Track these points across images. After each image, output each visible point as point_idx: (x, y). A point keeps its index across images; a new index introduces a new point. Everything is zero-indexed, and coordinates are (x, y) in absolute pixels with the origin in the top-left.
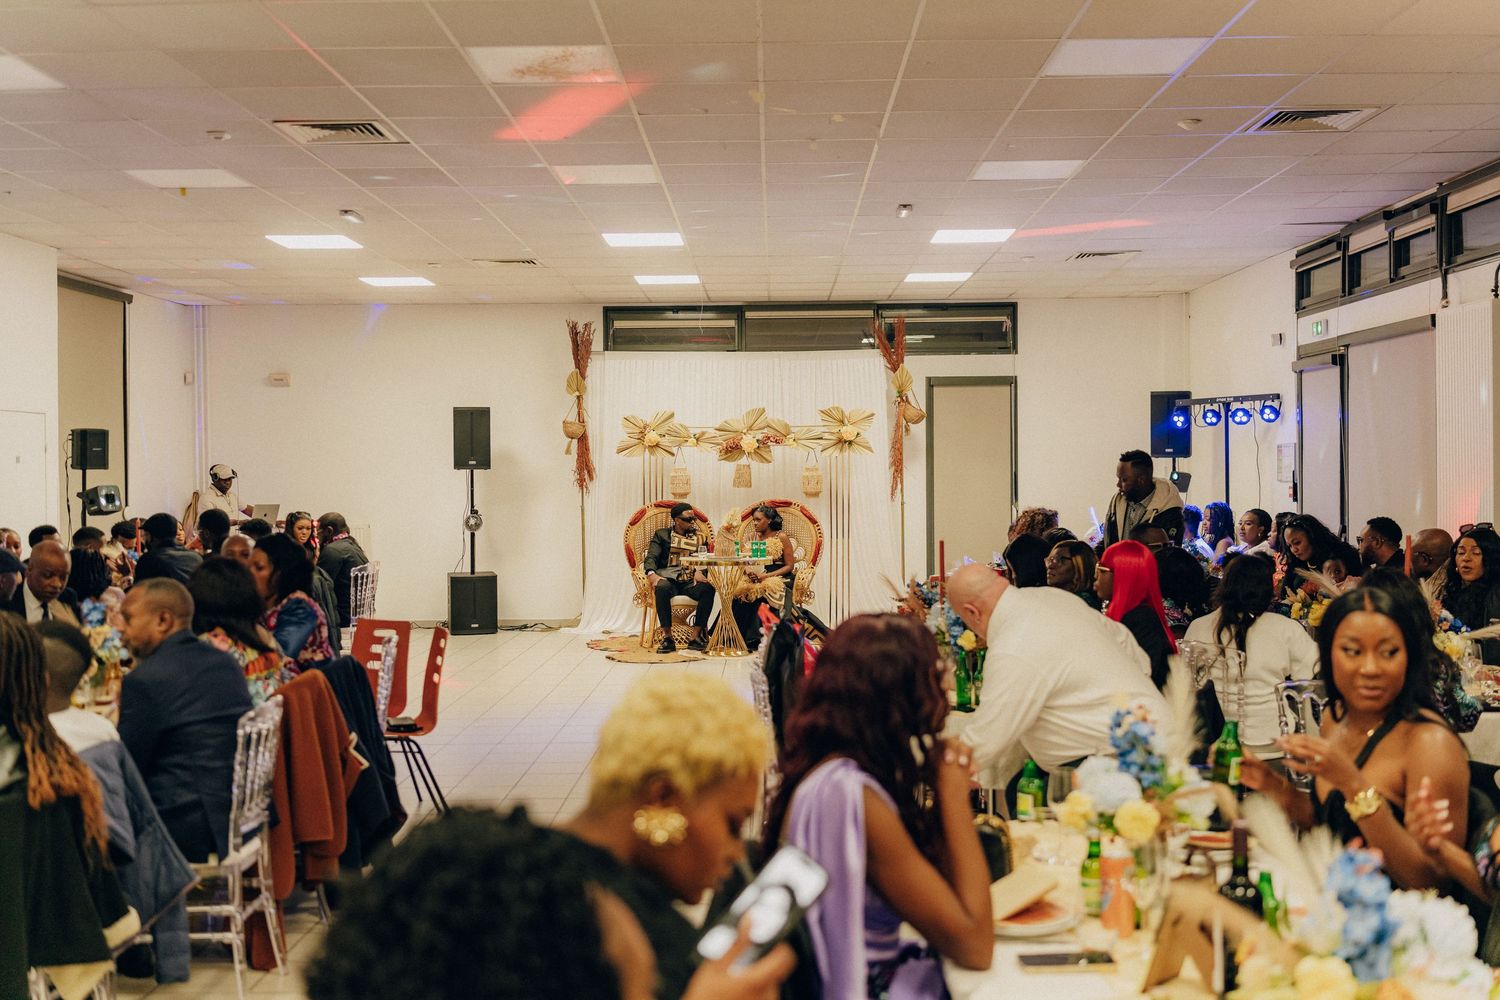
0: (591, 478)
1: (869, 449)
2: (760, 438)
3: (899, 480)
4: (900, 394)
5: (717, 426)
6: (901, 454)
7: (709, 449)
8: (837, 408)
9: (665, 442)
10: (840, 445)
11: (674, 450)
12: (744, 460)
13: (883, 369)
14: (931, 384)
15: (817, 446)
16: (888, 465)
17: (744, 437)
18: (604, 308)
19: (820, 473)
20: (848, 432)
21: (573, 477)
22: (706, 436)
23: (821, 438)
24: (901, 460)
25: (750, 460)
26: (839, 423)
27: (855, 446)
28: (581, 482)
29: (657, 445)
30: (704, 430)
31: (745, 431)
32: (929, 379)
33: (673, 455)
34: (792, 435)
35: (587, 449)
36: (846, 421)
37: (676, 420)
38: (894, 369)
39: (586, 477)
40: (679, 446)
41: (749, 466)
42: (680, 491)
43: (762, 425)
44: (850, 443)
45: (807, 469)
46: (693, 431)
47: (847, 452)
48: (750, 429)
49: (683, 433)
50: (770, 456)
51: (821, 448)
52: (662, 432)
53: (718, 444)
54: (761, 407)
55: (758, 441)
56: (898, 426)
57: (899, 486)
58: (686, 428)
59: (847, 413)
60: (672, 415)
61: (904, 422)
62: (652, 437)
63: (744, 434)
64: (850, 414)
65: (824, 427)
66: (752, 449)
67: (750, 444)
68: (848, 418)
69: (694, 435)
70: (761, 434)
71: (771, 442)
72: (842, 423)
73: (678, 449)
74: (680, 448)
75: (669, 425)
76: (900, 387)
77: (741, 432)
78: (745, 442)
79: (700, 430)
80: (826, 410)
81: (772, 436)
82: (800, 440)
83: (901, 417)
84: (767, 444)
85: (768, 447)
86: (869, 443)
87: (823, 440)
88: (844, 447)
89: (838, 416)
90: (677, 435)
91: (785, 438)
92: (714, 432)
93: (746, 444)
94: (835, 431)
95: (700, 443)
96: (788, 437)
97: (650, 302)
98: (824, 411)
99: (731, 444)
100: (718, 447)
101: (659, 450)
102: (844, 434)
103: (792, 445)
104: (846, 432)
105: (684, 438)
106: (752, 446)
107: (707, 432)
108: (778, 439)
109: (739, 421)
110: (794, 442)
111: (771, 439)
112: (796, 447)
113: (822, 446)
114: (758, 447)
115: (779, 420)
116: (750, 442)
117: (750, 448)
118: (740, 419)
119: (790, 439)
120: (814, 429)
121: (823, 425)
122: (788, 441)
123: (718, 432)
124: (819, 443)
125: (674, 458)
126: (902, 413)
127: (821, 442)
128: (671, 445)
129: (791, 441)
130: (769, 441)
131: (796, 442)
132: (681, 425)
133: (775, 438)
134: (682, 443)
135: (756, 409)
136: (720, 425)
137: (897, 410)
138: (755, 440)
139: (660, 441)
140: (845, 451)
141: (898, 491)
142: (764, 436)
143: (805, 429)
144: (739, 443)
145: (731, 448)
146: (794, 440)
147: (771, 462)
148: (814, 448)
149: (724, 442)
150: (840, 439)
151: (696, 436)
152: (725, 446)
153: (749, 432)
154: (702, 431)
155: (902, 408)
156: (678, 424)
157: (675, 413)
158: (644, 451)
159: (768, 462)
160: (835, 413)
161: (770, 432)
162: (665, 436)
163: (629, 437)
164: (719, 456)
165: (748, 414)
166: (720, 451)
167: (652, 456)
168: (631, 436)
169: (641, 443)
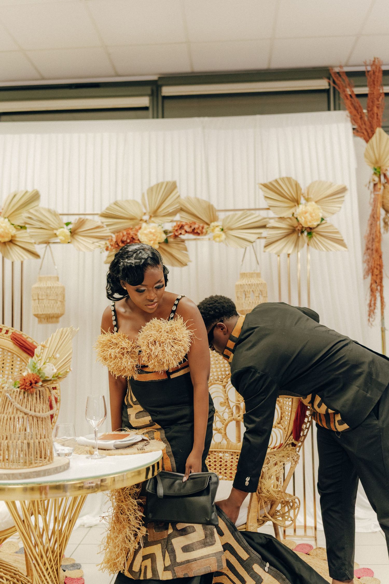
1: (340, 242)
2: (170, 229)
3: (378, 295)
4: (376, 170)
5: (103, 210)
6: (380, 257)
7: (92, 247)
8: (289, 179)
9: (25, 236)
10: (294, 237)
11: (39, 249)
15: (259, 238)
16: (361, 273)
17: (144, 225)
19: (262, 280)
20: (306, 216)
22: (87, 226)
23: (264, 227)
24: (381, 266)
26: (292, 204)
27: (316, 238)
29: (12, 242)
30: (82, 217)
31: (146, 218)
33: (37, 256)
34: (219, 223)
36: (303, 201)
37: (43, 203)
38: (367, 137)
40: (46, 243)
42: (47, 311)
43: (171, 210)
44: (310, 231)
45: (243, 275)
46: (65, 219)
47: (305, 247)
48: (155, 214)
49: (53, 225)
50: (187, 256)
51: (263, 242)
52: (19, 222)
53: (102, 238)
54: (169, 179)
55: (166, 232)
56: (374, 217)
58: (55, 214)
59: (303, 186)
60: (35, 197)
61: (383, 213)
63: (146, 221)
64: (308, 189)
65: (268, 209)
66: (154, 243)
67: (151, 236)
68: (306, 195)
69: (68, 224)
70: (172, 221)
71: (186, 232)
72: (297, 202)
73: (46, 247)
74: (50, 247)
75: (31, 211)
76: (377, 162)
77: (141, 220)
78: (145, 232)
79: (77, 217)
80: (271, 183)
81: (187, 224)
82: (232, 229)
83: (379, 205)
84: (180, 236)
85: (183, 241)
86: (337, 233)
87: (268, 229)
88: (301, 239)
89: (290, 192)
90: (43, 226)
91: (206, 226)
92: (98, 220)
93: (146, 235)
94: (287, 214)
95: (79, 238)
96: (213, 224)
97: (43, 79)
98: (269, 184)
99: (124, 236)
100: (103, 242)
101: (16, 249)
102: (301, 218)
103: (219, 236)
104: (306, 213)
105: (53, 229)
106: (155, 240)
107: (87, 219)
108: (196, 226)
109: (137, 202)
110: (222, 233)
111: (186, 228)
112: (225, 239)
113: (265, 238)
114: (166, 241)
115: (198, 200)
116: (151, 233)
117: (152, 242)
118: (139, 199)
119: (214, 228)
120: (253, 212)
121: (268, 207)
122: (213, 231)
123: (104, 220)
124: (261, 233)
125: (39, 261)
126: (380, 200)
127: (264, 232)
128: (33, 241)
129: (217, 231)
130: (183, 232)
131: (225, 232)
132: (49, 211)
133: (191, 227)
134: (50, 238)
135: (162, 183)
136: (107, 209)
137: (373, 196)
138: (160, 230)
139: (17, 236)
140: (303, 246)
141: (378, 311)
142: (175, 224)
143: (240, 213)
144: (136, 235)
145: (123, 242)
146: (222, 230)
147: (186, 265)
148: (254, 242)
149: (114, 234)
150: (295, 226)
151: (70, 226)
152: (114, 240)
153: (153, 219)
154: (80, 219)
155: (381, 192)
156: (45, 209)
157: (40, 192)
159: (183, 264)
160: (285, 188)
161: (186, 219)
162: (24, 228)
164: (108, 257)
165: (151, 191)
166: (108, 249)
167: (5, 260)
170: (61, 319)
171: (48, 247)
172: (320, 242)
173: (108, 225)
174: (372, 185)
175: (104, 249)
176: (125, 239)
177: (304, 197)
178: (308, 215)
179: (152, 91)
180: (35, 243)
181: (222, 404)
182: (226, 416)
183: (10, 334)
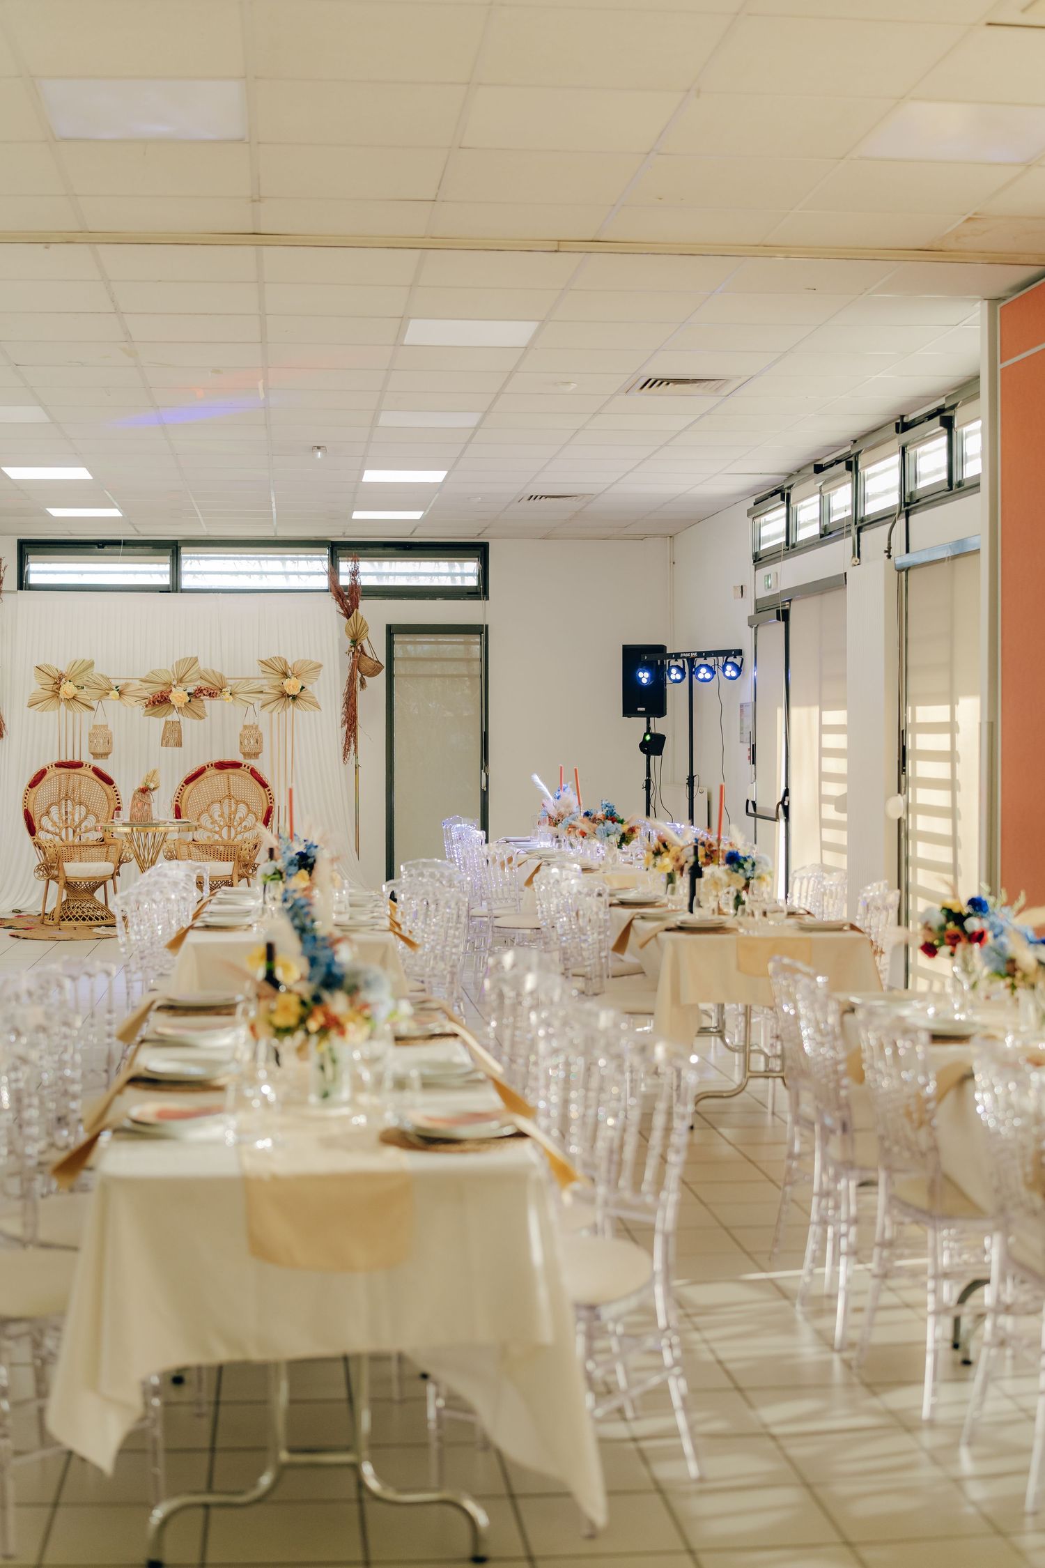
1: (316, 704)
2: (193, 691)
3: (352, 740)
4: (355, 642)
5: (143, 677)
6: (355, 710)
7: (135, 704)
8: (280, 657)
9: (82, 695)
10: (282, 700)
11: (94, 704)
12: (174, 716)
13: (335, 615)
14: (391, 631)
15: (257, 701)
17: (173, 689)
18: (18, 540)
19: (259, 731)
20: (292, 686)
22: (131, 688)
23: (261, 692)
24: (356, 717)
25: (180, 715)
26: (281, 675)
27: (299, 701)
29: (75, 698)
30: (129, 681)
31: (175, 683)
32: (389, 627)
33: (93, 709)
34: (229, 688)
36: (290, 673)
37: (98, 670)
38: (348, 615)
40: (99, 698)
41: (179, 722)
42: (99, 751)
43: (194, 676)
44: (294, 697)
45: (246, 727)
46: (115, 683)
47: (291, 707)
49: (105, 687)
50: (203, 710)
51: (261, 703)
52: (81, 683)
53: (143, 697)
54: (194, 656)
55: (189, 694)
56: (352, 679)
57: (353, 747)
58: (106, 679)
59: (291, 664)
60: (92, 664)
61: (359, 674)
62: (68, 689)
63: (175, 686)
64: (295, 666)
66: (183, 702)
67: (180, 697)
68: (292, 670)
69: (117, 687)
70: (193, 686)
71: (204, 695)
72: (285, 675)
73: (98, 702)
74: (101, 702)
75: (89, 674)
76: (354, 635)
77: (171, 684)
78: (175, 695)
79: (124, 682)
80: (267, 660)
81: (205, 689)
82: (238, 693)
84: (199, 697)
85: (201, 701)
86: (315, 697)
87: (264, 694)
88: (287, 702)
89: (281, 668)
90: (97, 686)
91: (219, 691)
92: (139, 685)
93: (176, 698)
94: (278, 684)
95: (124, 697)
96: (224, 690)
97: (72, 535)
98: (265, 661)
99: (159, 697)
100: (144, 701)
101: (77, 703)
102: (288, 687)
103: (228, 699)
104: (290, 685)
105: (105, 690)
106: (183, 700)
107: (131, 684)
108: (212, 691)
109: (169, 672)
110: (230, 696)
111: (205, 692)
112: (233, 701)
113: (262, 700)
114: (190, 701)
115: (213, 671)
116: (180, 695)
117: (181, 702)
118: (169, 669)
119: (226, 692)
120: (256, 681)
121: (265, 678)
122: (224, 695)
123: (144, 684)
124: (259, 697)
125: (94, 712)
126: (357, 667)
127: (261, 696)
128: (90, 698)
129: (227, 694)
130: (201, 694)
131: (233, 695)
132: (102, 675)
133: (208, 691)
134: (102, 696)
135: (188, 658)
136: (147, 676)
137: (352, 661)
138: (186, 693)
139: (77, 694)
140: (289, 707)
141: (352, 752)
142: (196, 688)
143: (244, 681)
144: (168, 696)
145: (158, 701)
146: (231, 694)
147: (204, 718)
149: (151, 695)
150: (283, 693)
152: (151, 699)
153: (179, 684)
154: (126, 683)
155: (356, 658)
156: (98, 674)
157: (95, 661)
158: (60, 704)
159: (201, 718)
160: (276, 663)
161: (204, 684)
162: (83, 688)
163: (43, 688)
164: (146, 711)
165: (178, 664)
166: (147, 706)
167: (68, 711)
168: (44, 687)
169: (56, 693)
170: (110, 756)
172: (301, 704)
173: (146, 689)
174: (351, 652)
175: (145, 706)
176: (159, 699)
179: (173, 551)
180: (92, 699)
181: (219, 816)
182: (222, 823)
183: (91, 768)
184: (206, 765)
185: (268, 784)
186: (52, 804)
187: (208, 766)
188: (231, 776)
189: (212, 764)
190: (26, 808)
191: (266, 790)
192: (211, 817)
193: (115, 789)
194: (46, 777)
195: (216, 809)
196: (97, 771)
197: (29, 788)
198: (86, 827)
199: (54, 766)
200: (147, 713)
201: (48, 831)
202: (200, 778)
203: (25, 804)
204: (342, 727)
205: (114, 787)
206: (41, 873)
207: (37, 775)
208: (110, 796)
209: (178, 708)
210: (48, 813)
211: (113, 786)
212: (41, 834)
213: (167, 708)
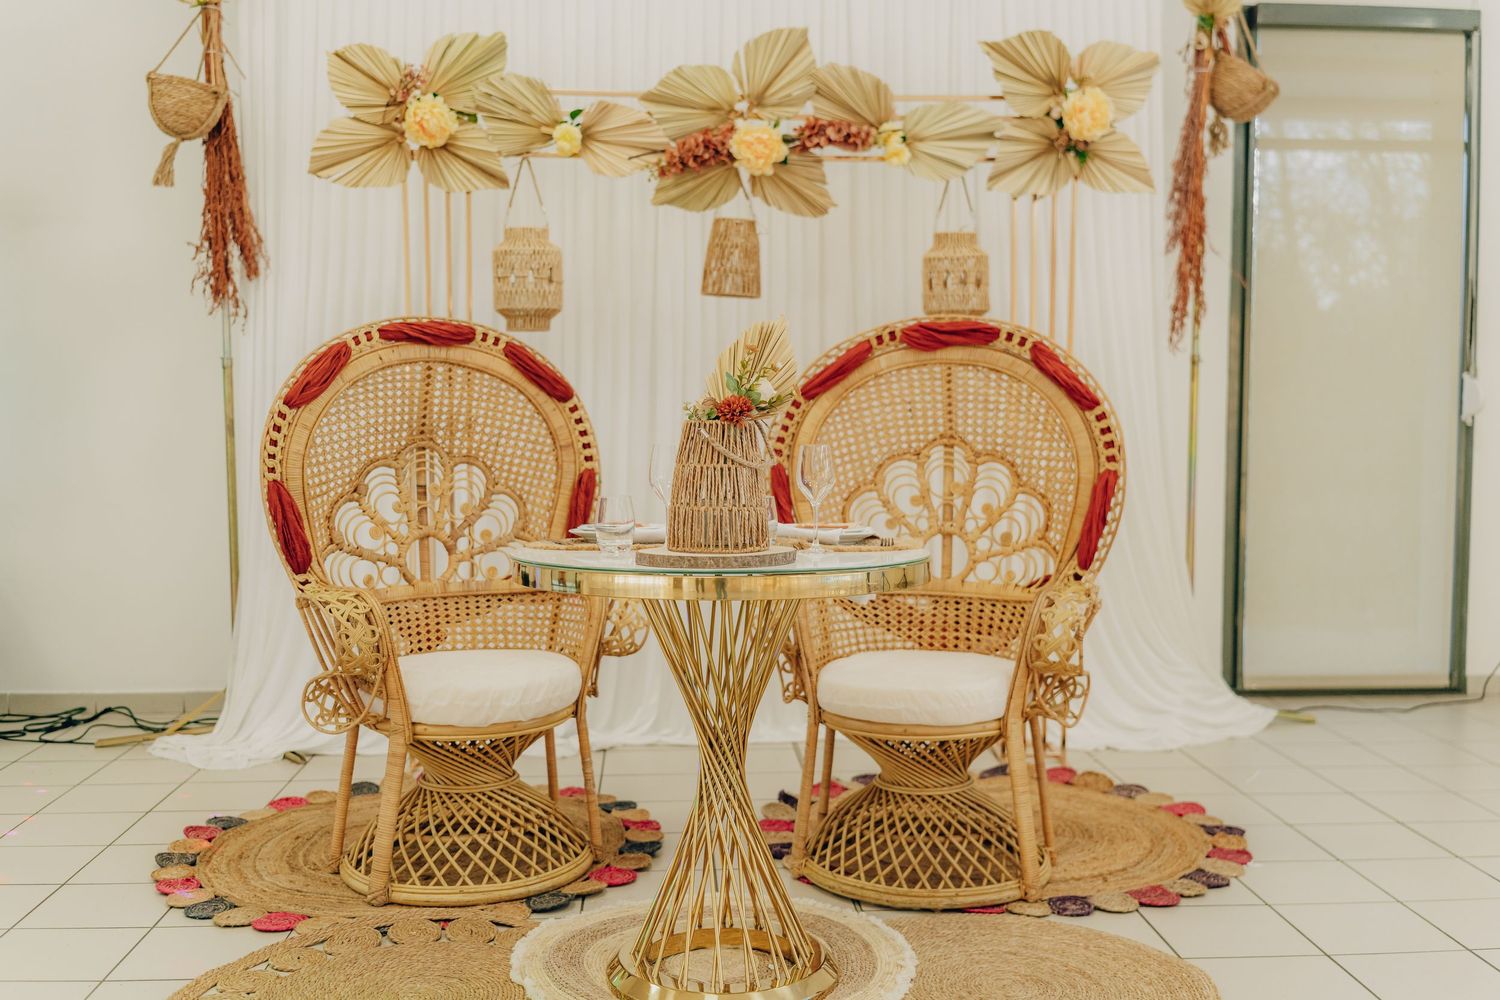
0: (252, 271)
1: (1141, 174)
2: (794, 134)
3: (1191, 286)
4: (1205, 23)
5: (650, 87)
6: (1201, 207)
7: (626, 166)
8: (1045, 35)
9: (478, 138)
10: (1052, 159)
11: (508, 166)
12: (737, 207)
15: (977, 161)
17: (739, 123)
19: (982, 250)
20: (1077, 117)
21: (192, 263)
22: (615, 120)
23: (990, 136)
24: (1199, 227)
25: (757, 201)
26: (1047, 90)
27: (1094, 165)
28: (220, 282)
29: (448, 148)
30: (609, 100)
31: (742, 106)
33: (500, 180)
34: (895, 126)
35: (237, 178)
36: (1070, 84)
37: (517, 64)
39: (236, 264)
40: (524, 153)
41: (752, 224)
42: (523, 303)
43: (797, 91)
44: (1084, 150)
45: (941, 238)
46: (569, 103)
47: (1070, 182)
49: (540, 115)
50: (824, 194)
51: (988, 169)
52: (464, 104)
53: (652, 148)
54: (799, 24)
55: (787, 140)
56: (1193, 122)
58: (544, 92)
59: (1074, 51)
60: (497, 49)
61: (1210, 113)
62: (429, 115)
63: (742, 115)
64: (1082, 58)
65: (1001, 98)
66: (765, 164)
67: (760, 148)
68: (1076, 72)
69: (574, 115)
70: (796, 116)
71: (830, 141)
72: (1056, 87)
73: (521, 163)
74: (529, 163)
75: (492, 79)
76: (1206, 4)
77: (732, 110)
78: (748, 138)
79: (595, 100)
80: (1008, 42)
81: (831, 124)
82: (921, 140)
83: (1205, 97)
84: (812, 150)
85: (819, 161)
86: (1136, 154)
87: (998, 142)
88: (1063, 163)
89: (1046, 64)
90: (515, 114)
91: (873, 131)
92: (641, 109)
93: (749, 145)
94: (1036, 110)
95: (596, 147)
96: (885, 127)
98: (1004, 45)
99: (697, 146)
100: (653, 158)
101: (457, 165)
102: (1071, 119)
103: (897, 154)
104: (1081, 110)
105: (540, 125)
106: (768, 157)
107: (615, 106)
108: (854, 130)
109: (722, 72)
110: (903, 146)
111: (831, 132)
112: (910, 161)
113: (992, 160)
114: (786, 160)
115: (854, 74)
116: (760, 141)
117: (761, 161)
118: (728, 66)
119: (889, 136)
120: (972, 104)
121: (1000, 94)
122: (885, 142)
123: (653, 108)
124: (986, 150)
125: (505, 193)
126: (1206, 86)
127: (993, 148)
128: (494, 149)
129: (895, 141)
130: (823, 140)
131: (908, 145)
132: (529, 83)
133: (839, 131)
134: (532, 144)
135: (780, 32)
136: (663, 83)
137: (1194, 75)
138: (775, 137)
139: (459, 135)
140: (1066, 181)
141: (1189, 321)
142: (803, 123)
143: (940, 105)
144: (723, 144)
145: (696, 158)
146: (904, 138)
147: (825, 213)
148: (971, 167)
149: (674, 140)
150: (1054, 137)
151: (579, 119)
152: (676, 154)
153: (755, 111)
154: (600, 103)
155: (1208, 70)
156: (518, 77)
157: (508, 41)
158: (407, 167)
159: (819, 210)
160: (1036, 54)
161: (826, 112)
162: (473, 118)
163: (355, 119)
164: (659, 190)
165: (753, 48)
166: (663, 173)
167: (432, 188)
168: (359, 113)
169: (393, 137)
170: (555, 321)
171: (525, 163)
172: (1103, 174)
173: (660, 121)
174: (1192, 53)
175: (656, 173)
176: (700, 151)
177: (1072, 75)
178: (1086, 115)
180: (499, 153)
181: (914, 501)
182: (923, 525)
183: (502, 345)
184: (872, 335)
185: (1099, 395)
186: (373, 463)
187: (880, 339)
188: (959, 373)
189: (892, 335)
190: (277, 476)
191: (1091, 415)
192: (886, 503)
193: (576, 415)
194: (349, 372)
195: (901, 480)
196: (518, 357)
197: (285, 409)
198: (486, 534)
199: (376, 335)
200: (663, 196)
201: (358, 553)
202: (855, 377)
203: (271, 463)
204: (1168, 251)
205: (574, 409)
206: (330, 702)
207: (316, 362)
208: (563, 438)
209: (753, 178)
210: (357, 491)
211: (570, 404)
212: (335, 567)
213: (721, 181)
